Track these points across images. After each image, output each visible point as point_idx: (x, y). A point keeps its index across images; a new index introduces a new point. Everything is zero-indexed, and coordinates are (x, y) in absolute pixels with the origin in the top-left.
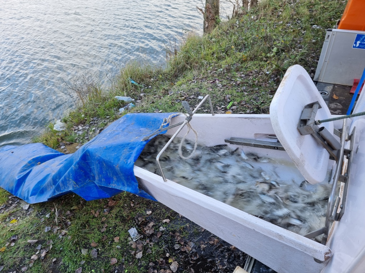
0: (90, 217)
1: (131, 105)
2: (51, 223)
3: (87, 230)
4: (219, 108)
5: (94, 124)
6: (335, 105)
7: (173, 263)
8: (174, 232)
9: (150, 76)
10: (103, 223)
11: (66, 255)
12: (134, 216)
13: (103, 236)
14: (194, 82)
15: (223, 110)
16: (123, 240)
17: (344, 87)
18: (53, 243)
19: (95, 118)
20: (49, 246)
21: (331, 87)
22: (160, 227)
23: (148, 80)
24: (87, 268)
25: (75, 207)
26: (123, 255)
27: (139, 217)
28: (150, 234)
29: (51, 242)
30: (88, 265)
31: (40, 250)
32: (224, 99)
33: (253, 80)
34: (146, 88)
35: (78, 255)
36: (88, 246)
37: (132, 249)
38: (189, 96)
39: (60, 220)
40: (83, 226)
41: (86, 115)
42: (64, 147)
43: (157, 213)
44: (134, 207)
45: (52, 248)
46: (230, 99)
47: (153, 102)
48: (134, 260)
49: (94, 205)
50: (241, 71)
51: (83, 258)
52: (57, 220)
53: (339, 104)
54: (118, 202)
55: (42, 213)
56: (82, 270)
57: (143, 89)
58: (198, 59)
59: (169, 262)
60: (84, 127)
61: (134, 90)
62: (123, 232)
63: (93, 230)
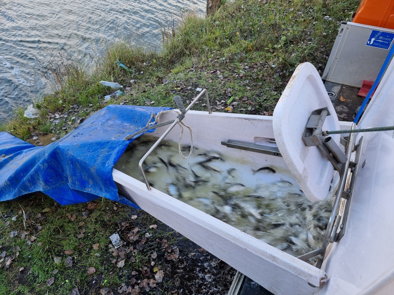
0: (65, 222)
1: (119, 93)
2: (18, 227)
3: (60, 236)
4: (218, 103)
5: (73, 113)
6: (341, 108)
7: (158, 272)
8: (161, 239)
9: (143, 60)
10: (80, 228)
11: (35, 263)
12: (116, 221)
13: (80, 243)
14: (193, 71)
15: (222, 105)
16: (103, 247)
17: (352, 88)
18: (20, 250)
19: (75, 106)
20: (16, 253)
21: (339, 87)
22: (146, 234)
23: (140, 64)
24: (60, 278)
25: (46, 210)
26: (102, 264)
27: (122, 221)
28: (133, 241)
29: (18, 248)
30: (62, 274)
31: (5, 257)
32: (225, 93)
33: (257, 74)
34: (138, 73)
35: (50, 264)
36: (62, 254)
37: (113, 257)
38: (186, 87)
39: (28, 224)
40: (57, 231)
41: (64, 101)
42: (37, 137)
43: (143, 218)
44: (117, 210)
45: (19, 256)
46: (231, 93)
47: (144, 92)
48: (115, 269)
49: (70, 207)
50: (245, 62)
51: (55, 267)
52: (24, 224)
53: (345, 107)
54: (99, 204)
55: (7, 214)
56: (54, 281)
57: (134, 74)
58: (199, 44)
59: (154, 271)
60: (62, 116)
61: (123, 75)
62: (103, 238)
63: (68, 236)
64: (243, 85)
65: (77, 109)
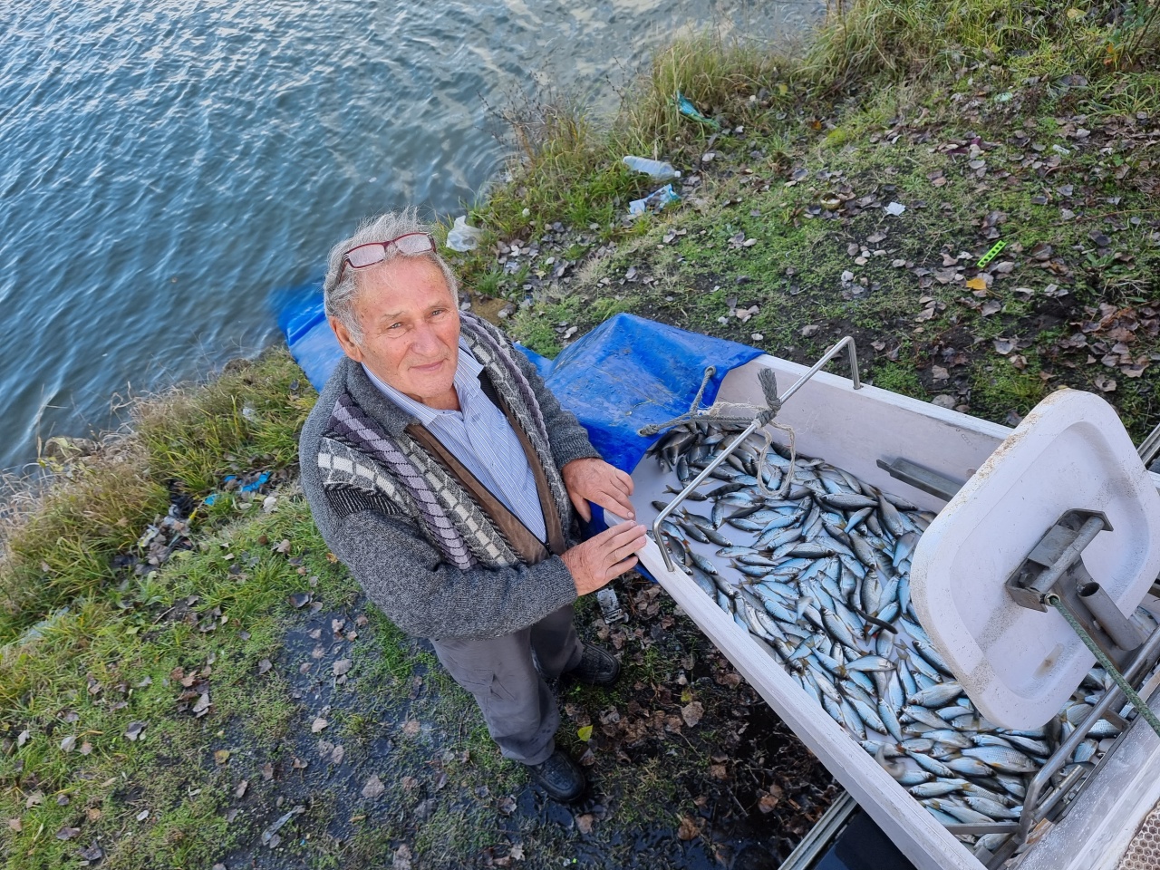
7: (691, 704)
9: (748, 87)
14: (891, 140)
15: (960, 268)
19: (558, 224)
23: (740, 101)
28: (646, 614)
32: (979, 226)
33: (1112, 163)
34: (727, 132)
38: (857, 198)
41: (534, 211)
42: (470, 305)
46: (998, 229)
50: (1083, 112)
57: (714, 136)
58: (933, 37)
59: (683, 699)
60: (525, 251)
61: (687, 139)
64: (1049, 203)
65: (562, 233)
